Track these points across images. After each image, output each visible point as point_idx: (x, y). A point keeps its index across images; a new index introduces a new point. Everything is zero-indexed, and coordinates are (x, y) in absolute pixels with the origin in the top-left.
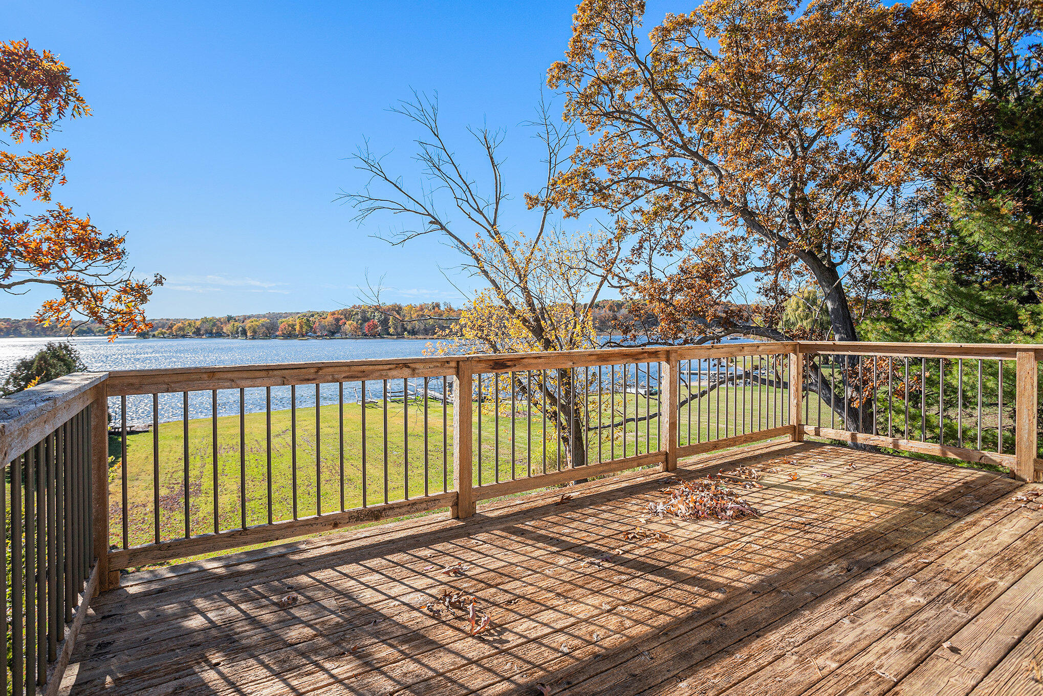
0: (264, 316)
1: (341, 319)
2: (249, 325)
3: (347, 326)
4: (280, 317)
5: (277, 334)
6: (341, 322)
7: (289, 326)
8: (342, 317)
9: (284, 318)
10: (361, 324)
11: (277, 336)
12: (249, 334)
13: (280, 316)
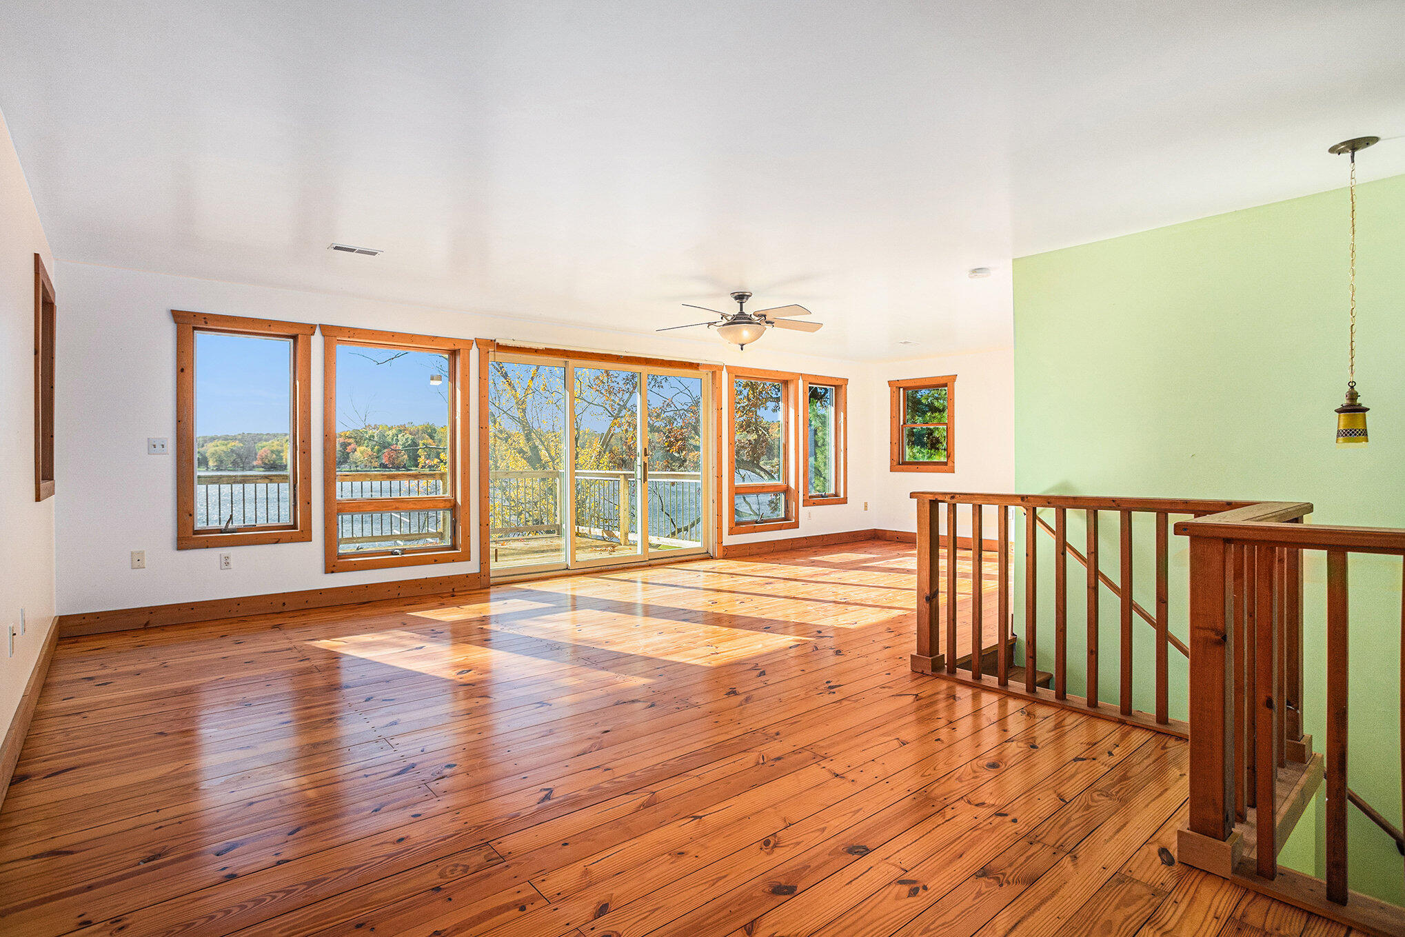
0: (234, 439)
1: (350, 444)
2: (212, 450)
3: (358, 454)
4: (260, 440)
5: (255, 463)
6: (349, 449)
7: (272, 452)
8: (351, 440)
9: (266, 441)
10: (379, 451)
11: (254, 467)
12: (211, 464)
13: (258, 438)
